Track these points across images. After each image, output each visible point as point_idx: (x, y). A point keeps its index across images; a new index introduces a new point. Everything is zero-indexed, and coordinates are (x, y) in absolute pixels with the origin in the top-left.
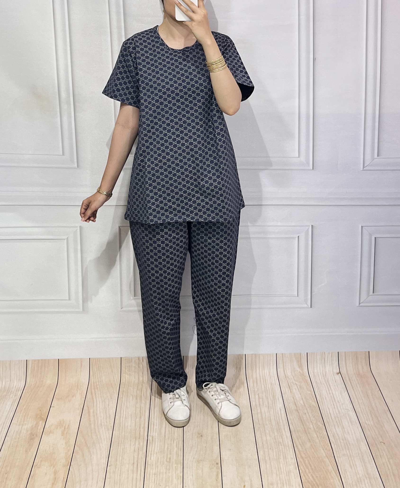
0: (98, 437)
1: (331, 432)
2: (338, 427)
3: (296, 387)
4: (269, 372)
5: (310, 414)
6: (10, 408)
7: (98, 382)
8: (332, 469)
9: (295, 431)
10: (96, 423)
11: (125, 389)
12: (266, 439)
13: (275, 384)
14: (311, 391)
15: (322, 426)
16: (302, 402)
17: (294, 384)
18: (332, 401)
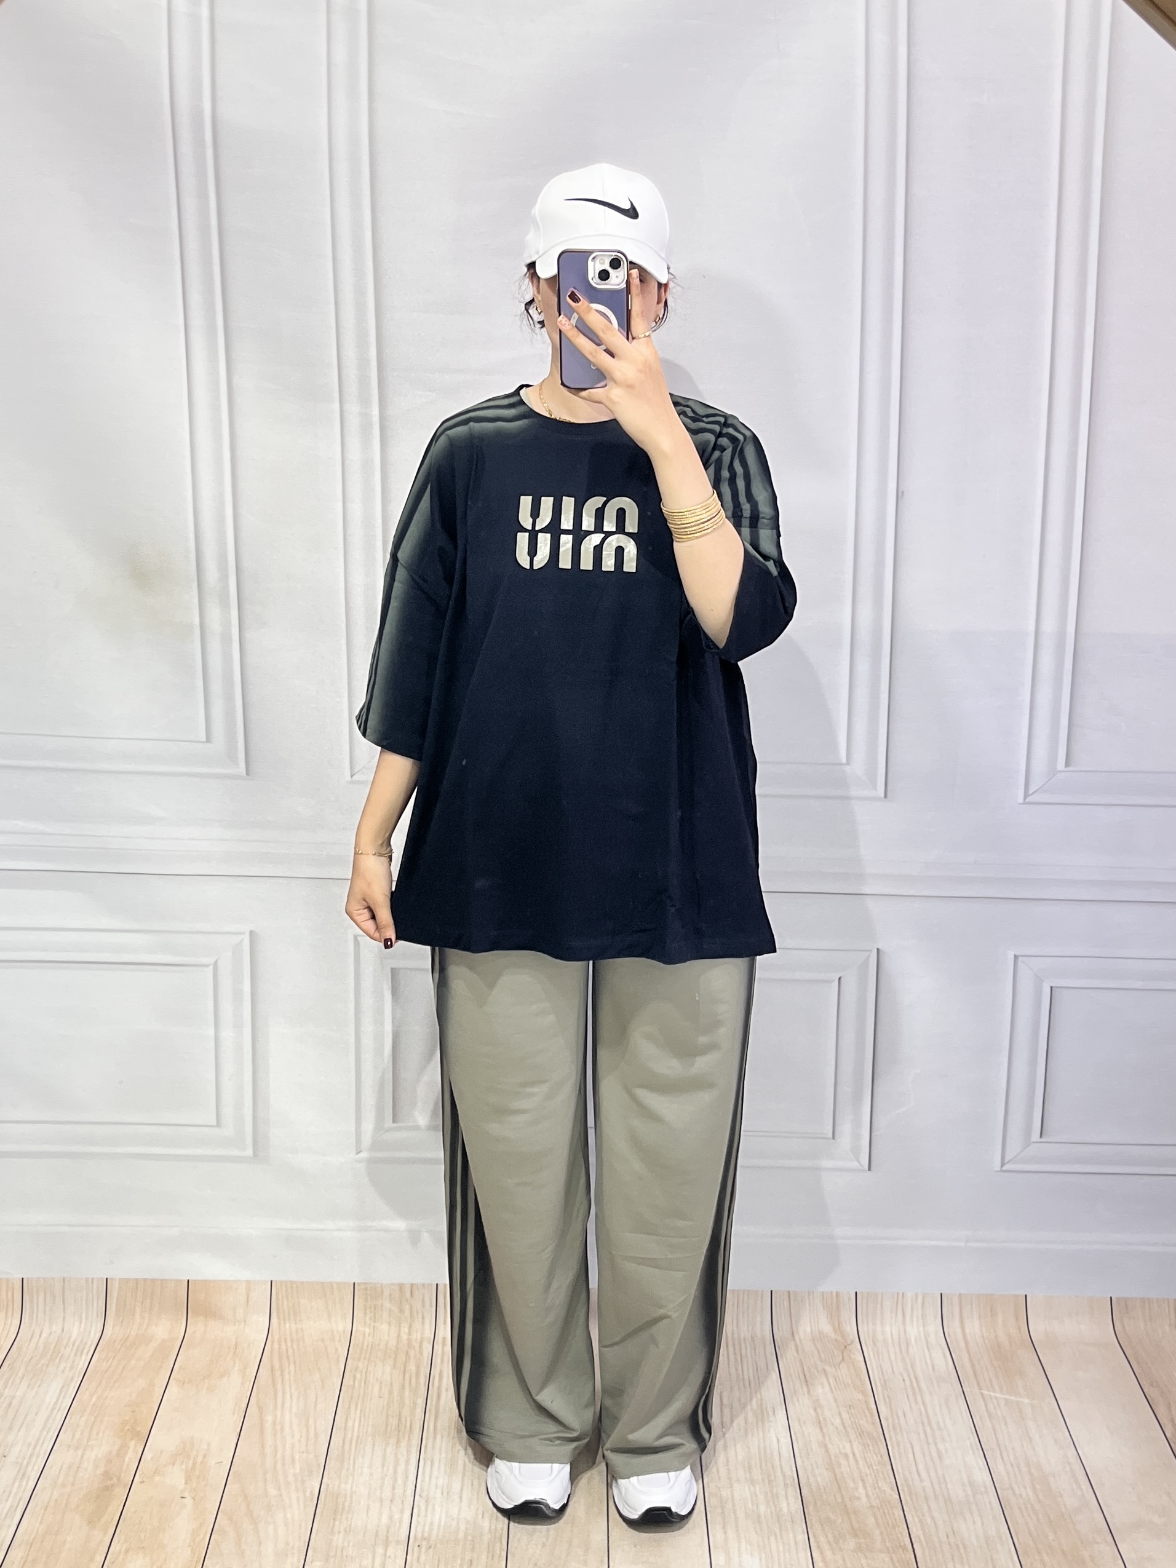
0: (281, 1495)
1: (916, 1512)
4: (752, 1337)
6: (58, 1400)
7: (292, 1341)
9: (815, 1503)
10: (279, 1455)
11: (360, 1365)
15: (893, 1493)
18: (923, 1423)
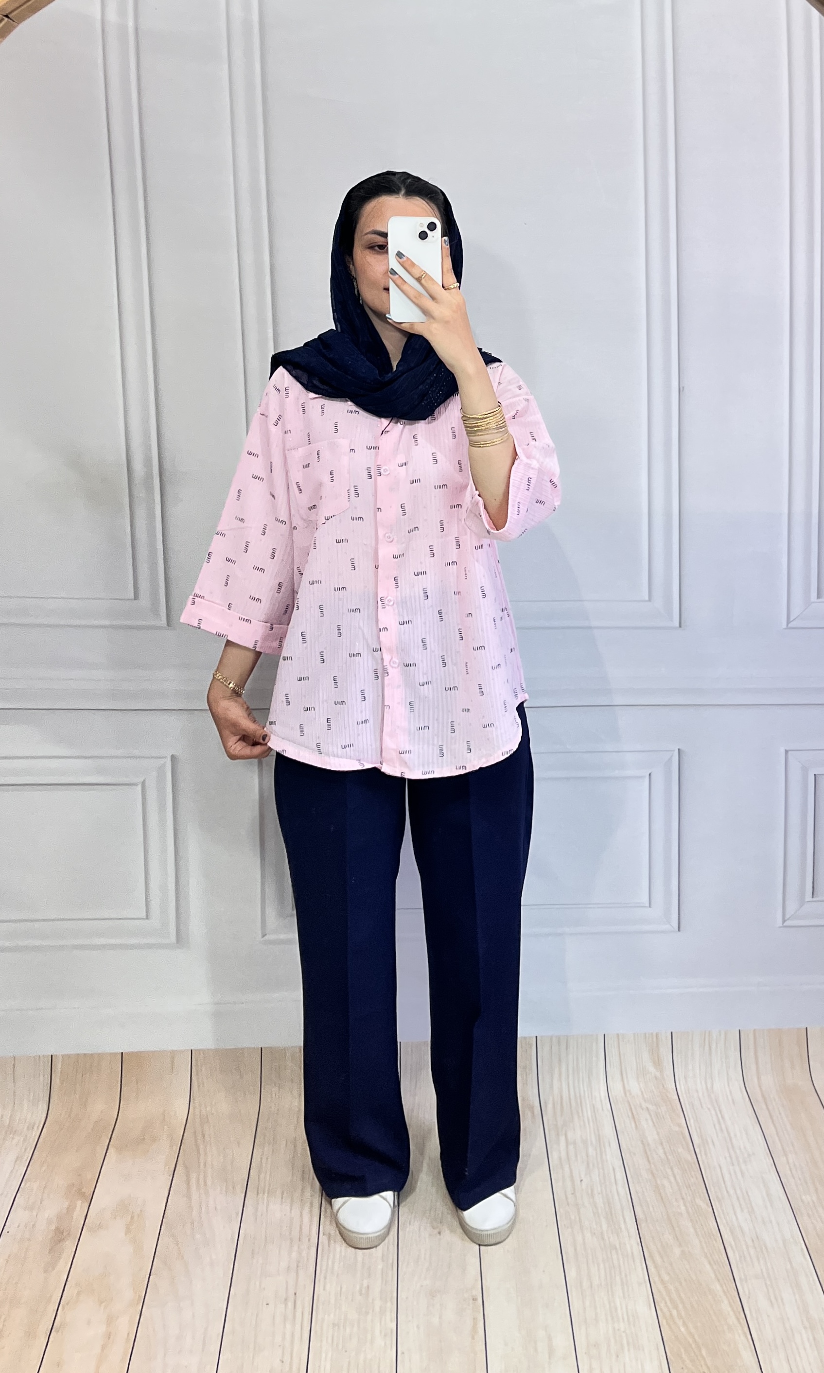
0: (207, 1239)
2: (742, 1210)
3: (648, 1117)
5: (678, 1177)
8: (729, 1309)
9: (646, 1221)
11: (269, 1125)
12: (584, 1239)
13: (603, 1110)
14: (679, 1125)
16: (660, 1151)
17: (643, 1109)
18: (727, 1147)
